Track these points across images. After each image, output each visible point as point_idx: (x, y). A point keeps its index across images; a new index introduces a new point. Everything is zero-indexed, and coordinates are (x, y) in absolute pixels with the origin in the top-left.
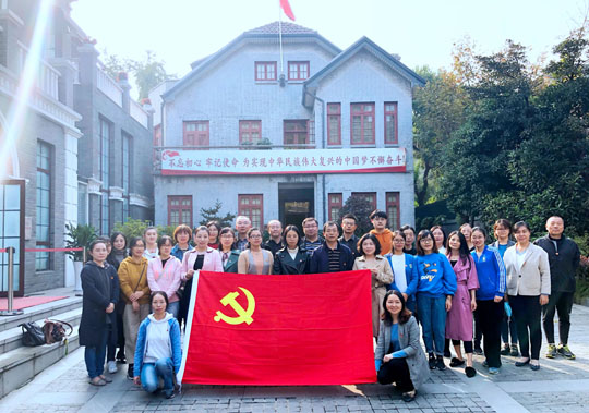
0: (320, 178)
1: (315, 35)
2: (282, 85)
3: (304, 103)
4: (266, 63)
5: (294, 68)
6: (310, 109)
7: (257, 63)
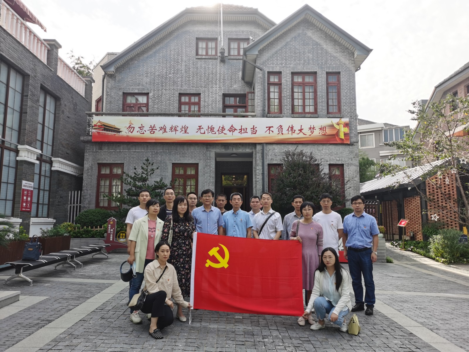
0: (259, 148)
1: (255, 12)
2: (223, 61)
3: (243, 78)
4: (207, 40)
5: (234, 45)
6: (250, 84)
7: (198, 39)
